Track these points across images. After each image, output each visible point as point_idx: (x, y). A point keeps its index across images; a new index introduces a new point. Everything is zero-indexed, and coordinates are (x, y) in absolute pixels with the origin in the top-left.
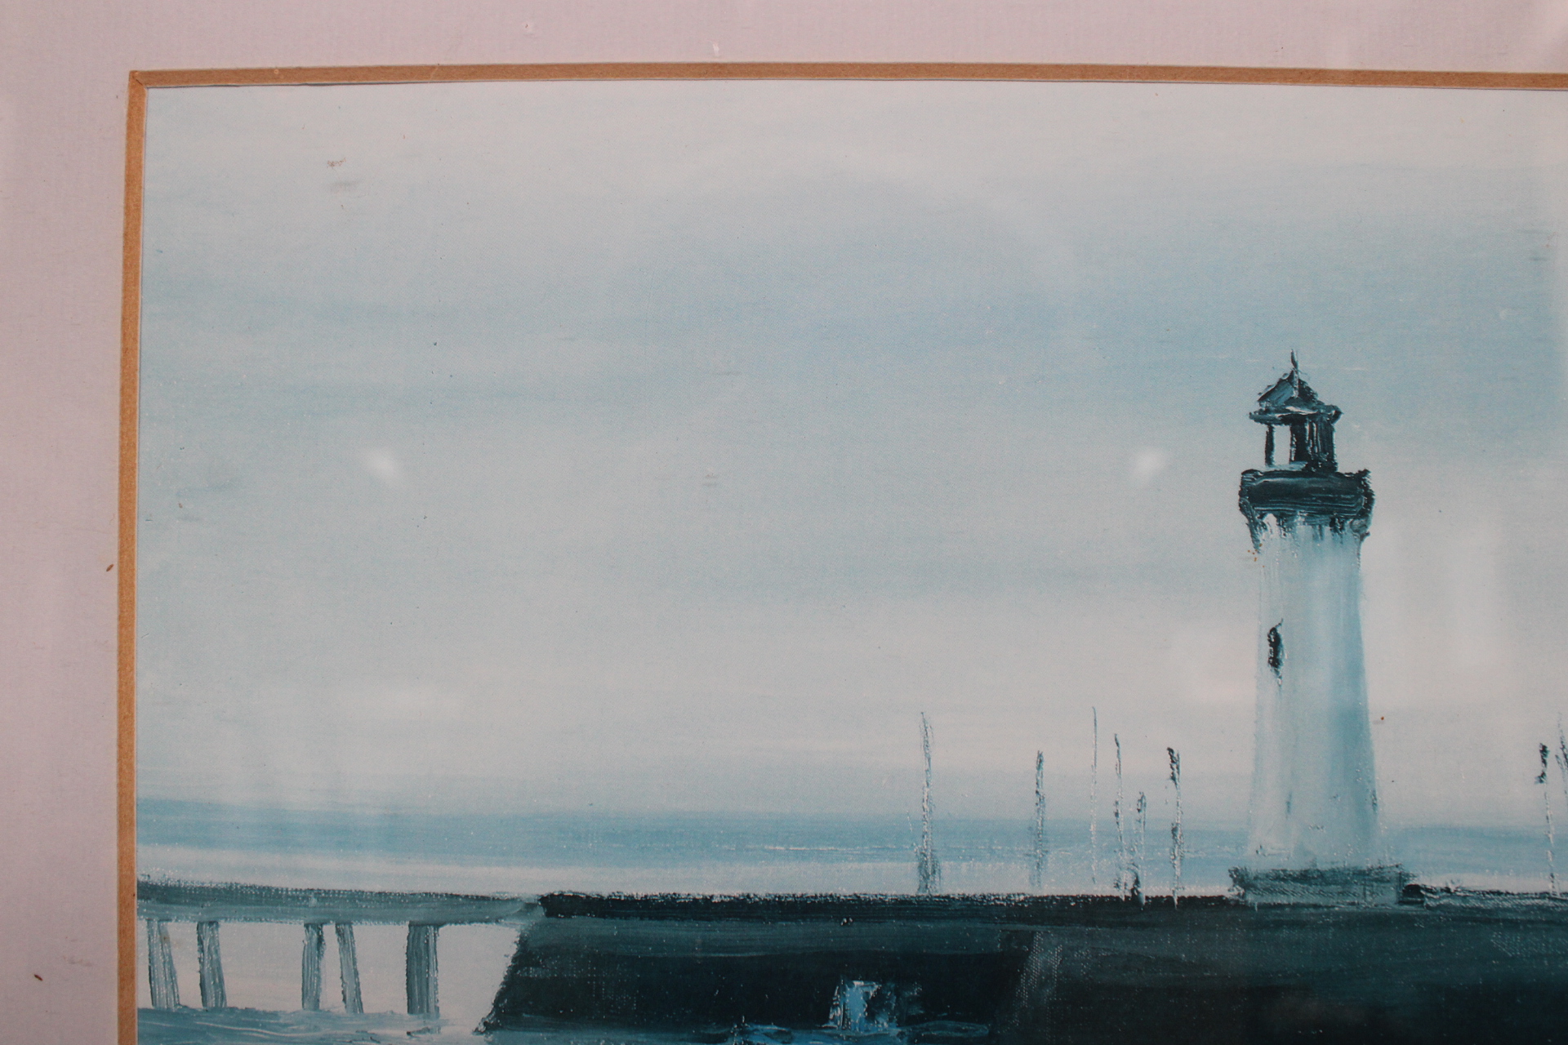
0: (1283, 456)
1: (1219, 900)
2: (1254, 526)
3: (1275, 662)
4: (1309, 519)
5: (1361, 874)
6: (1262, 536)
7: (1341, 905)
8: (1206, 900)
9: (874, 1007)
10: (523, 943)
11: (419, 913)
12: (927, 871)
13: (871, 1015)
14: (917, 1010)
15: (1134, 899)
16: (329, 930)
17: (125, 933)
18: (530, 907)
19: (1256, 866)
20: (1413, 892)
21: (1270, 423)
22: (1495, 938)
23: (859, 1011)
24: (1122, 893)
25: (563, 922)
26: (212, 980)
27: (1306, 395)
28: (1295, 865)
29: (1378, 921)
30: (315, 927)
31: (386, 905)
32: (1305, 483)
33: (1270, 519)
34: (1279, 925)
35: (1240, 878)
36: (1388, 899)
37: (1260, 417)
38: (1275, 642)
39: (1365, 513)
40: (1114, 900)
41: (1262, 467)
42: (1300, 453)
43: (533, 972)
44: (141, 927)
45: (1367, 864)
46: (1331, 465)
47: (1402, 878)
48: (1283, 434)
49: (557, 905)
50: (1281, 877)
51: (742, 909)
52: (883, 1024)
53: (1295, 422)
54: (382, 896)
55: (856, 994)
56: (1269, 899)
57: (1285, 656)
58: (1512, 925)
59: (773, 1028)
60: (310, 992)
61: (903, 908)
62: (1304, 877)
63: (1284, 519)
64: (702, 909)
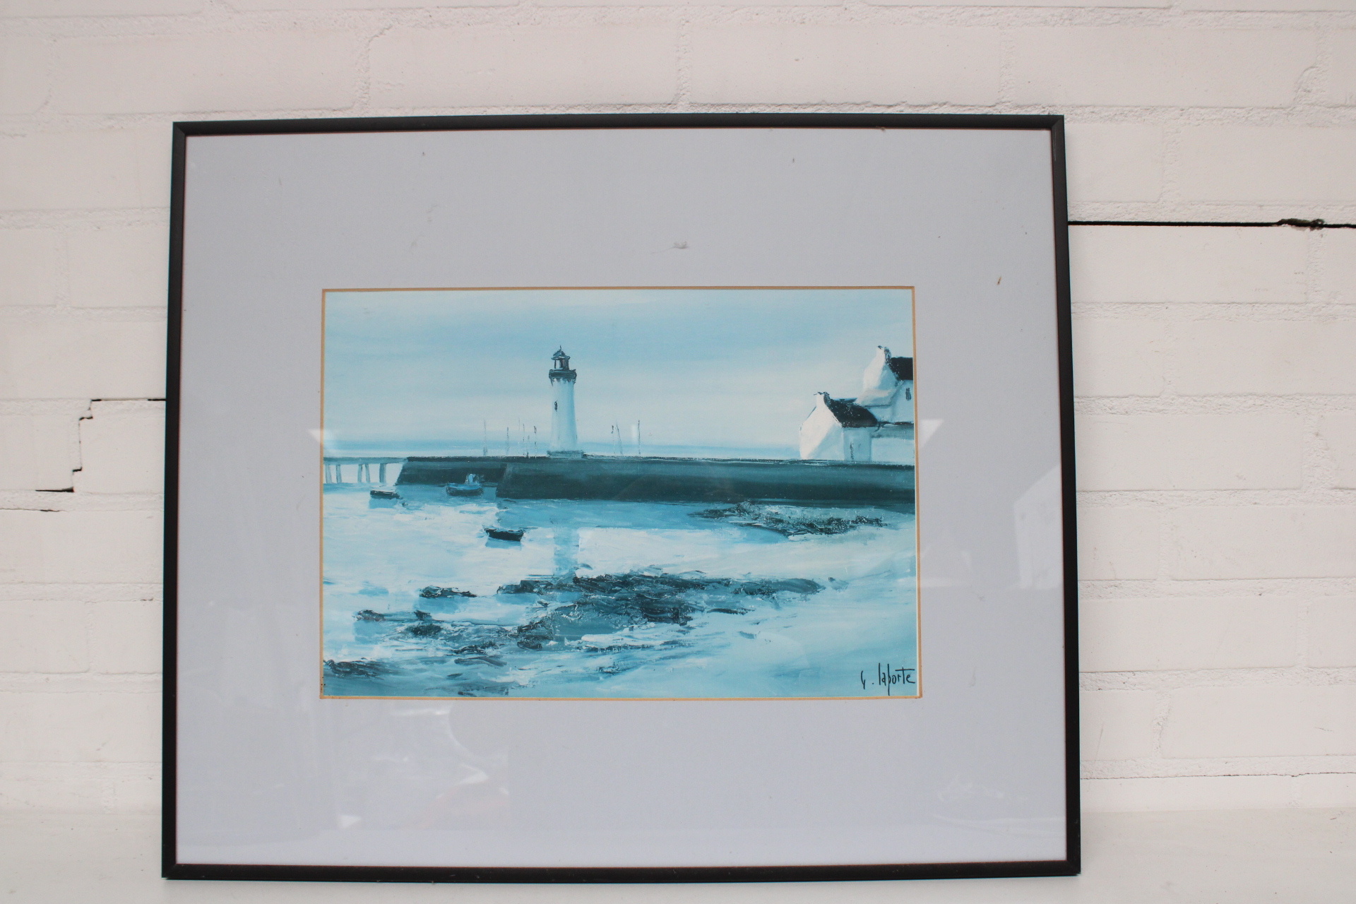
0: (558, 367)
1: (545, 457)
2: (552, 381)
3: (556, 409)
4: (563, 379)
5: (574, 452)
6: (554, 383)
7: (570, 458)
8: (542, 458)
9: (474, 479)
10: (403, 467)
11: (383, 461)
12: (485, 451)
13: (474, 480)
14: (483, 480)
15: (528, 457)
16: (364, 466)
17: (321, 468)
18: (405, 459)
19: (552, 450)
20: (585, 456)
21: (555, 360)
22: (603, 465)
23: (471, 480)
24: (525, 456)
25: (411, 462)
26: (339, 477)
27: (563, 354)
28: (560, 450)
29: (577, 462)
30: (361, 465)
31: (375, 460)
32: (562, 372)
33: (555, 380)
34: (557, 462)
35: (549, 453)
36: (579, 457)
37: (553, 359)
38: (556, 405)
39: (575, 378)
40: (523, 457)
41: (553, 369)
42: (562, 366)
43: (405, 473)
44: (324, 466)
45: (575, 449)
46: (568, 369)
47: (582, 453)
48: (558, 362)
49: (410, 459)
50: (557, 452)
51: (448, 459)
52: (476, 483)
53: (561, 360)
54: (375, 458)
55: (471, 477)
56: (555, 457)
57: (558, 407)
58: (606, 463)
59: (454, 484)
60: (360, 480)
61: (480, 459)
62: (562, 453)
63: (558, 380)
64: (440, 459)
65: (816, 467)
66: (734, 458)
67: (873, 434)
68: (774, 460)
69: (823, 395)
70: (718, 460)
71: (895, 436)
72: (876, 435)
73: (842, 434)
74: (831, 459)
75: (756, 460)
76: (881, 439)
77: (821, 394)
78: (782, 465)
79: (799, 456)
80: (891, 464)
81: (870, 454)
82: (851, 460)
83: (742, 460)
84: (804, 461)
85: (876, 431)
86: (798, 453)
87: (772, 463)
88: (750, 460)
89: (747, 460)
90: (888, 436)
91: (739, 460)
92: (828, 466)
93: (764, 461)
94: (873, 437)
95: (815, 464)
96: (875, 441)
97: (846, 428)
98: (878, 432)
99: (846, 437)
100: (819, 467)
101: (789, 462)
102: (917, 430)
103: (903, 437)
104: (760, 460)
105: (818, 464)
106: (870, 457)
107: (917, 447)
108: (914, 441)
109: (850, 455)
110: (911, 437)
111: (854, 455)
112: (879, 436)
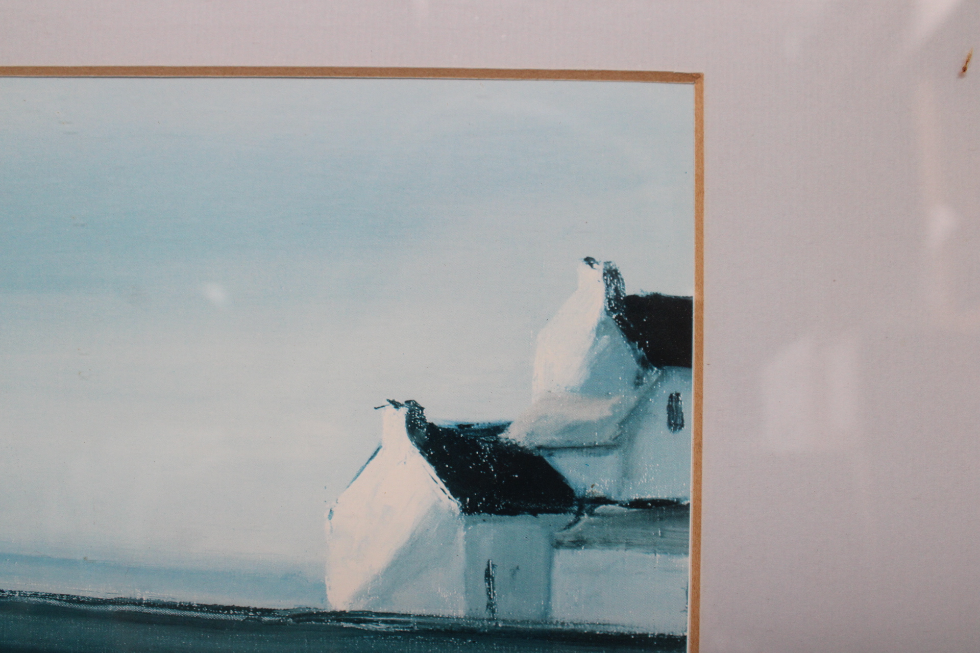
65: (376, 633)
66: (125, 594)
67: (558, 535)
68: (247, 609)
69: (404, 411)
70: (79, 601)
71: (629, 545)
72: (566, 540)
73: (462, 533)
74: (424, 611)
75: (190, 607)
76: (581, 553)
77: (396, 405)
78: (270, 624)
79: (324, 598)
80: (613, 630)
81: (548, 599)
82: (486, 614)
83: (149, 604)
84: (340, 616)
85: (570, 525)
86: (320, 588)
87: (241, 618)
88: (172, 606)
89: (164, 605)
90: (607, 543)
91: (139, 603)
92: (413, 633)
93: (215, 608)
94: (558, 545)
95: (371, 626)
96: (563, 557)
97: (475, 517)
98: (573, 529)
99: (471, 545)
100: (386, 634)
101: (293, 617)
102: (698, 526)
103: (654, 548)
104: (201, 607)
105: (382, 627)
106: (548, 607)
107: (696, 579)
108: (688, 560)
109: (485, 599)
110: (678, 549)
111: (496, 599)
112: (579, 543)
